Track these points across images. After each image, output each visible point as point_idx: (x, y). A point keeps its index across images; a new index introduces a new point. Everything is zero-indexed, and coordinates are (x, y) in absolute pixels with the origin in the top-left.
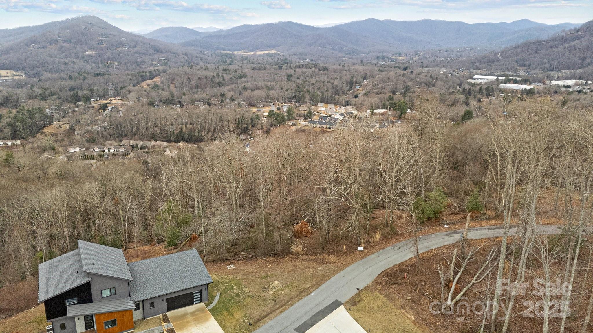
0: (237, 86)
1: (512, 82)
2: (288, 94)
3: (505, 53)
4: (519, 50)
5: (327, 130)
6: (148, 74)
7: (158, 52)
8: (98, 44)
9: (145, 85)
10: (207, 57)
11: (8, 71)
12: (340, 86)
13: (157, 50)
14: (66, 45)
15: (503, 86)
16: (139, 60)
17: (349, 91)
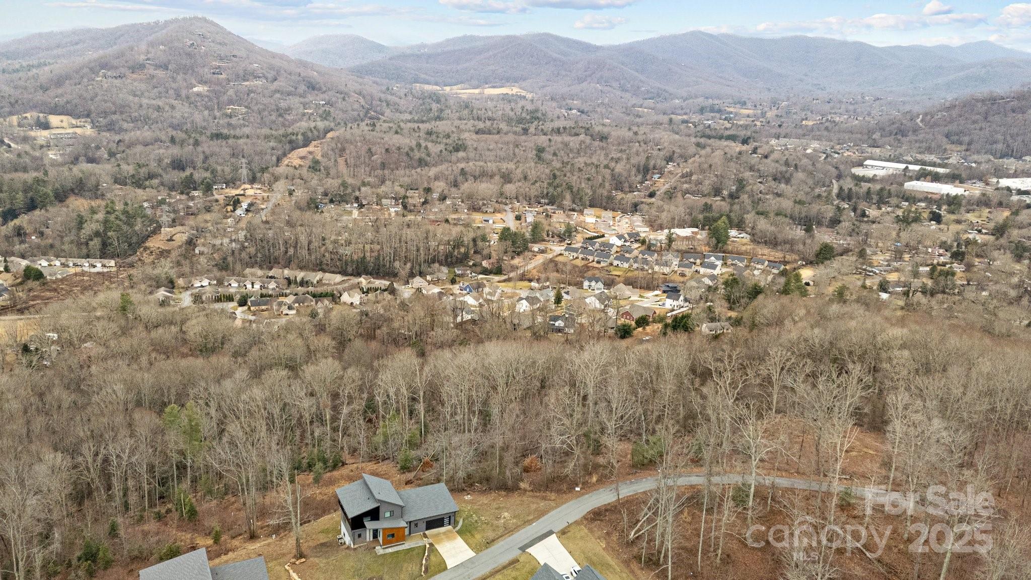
0: (450, 169)
1: (929, 178)
2: (534, 191)
3: (929, 117)
4: (955, 113)
5: (595, 264)
6: (300, 137)
7: (314, 88)
8: (214, 73)
9: (294, 158)
10: (397, 100)
11: (64, 118)
12: (625, 174)
13: (312, 87)
14: (160, 73)
15: (911, 185)
16: (283, 104)
17: (642, 183)
